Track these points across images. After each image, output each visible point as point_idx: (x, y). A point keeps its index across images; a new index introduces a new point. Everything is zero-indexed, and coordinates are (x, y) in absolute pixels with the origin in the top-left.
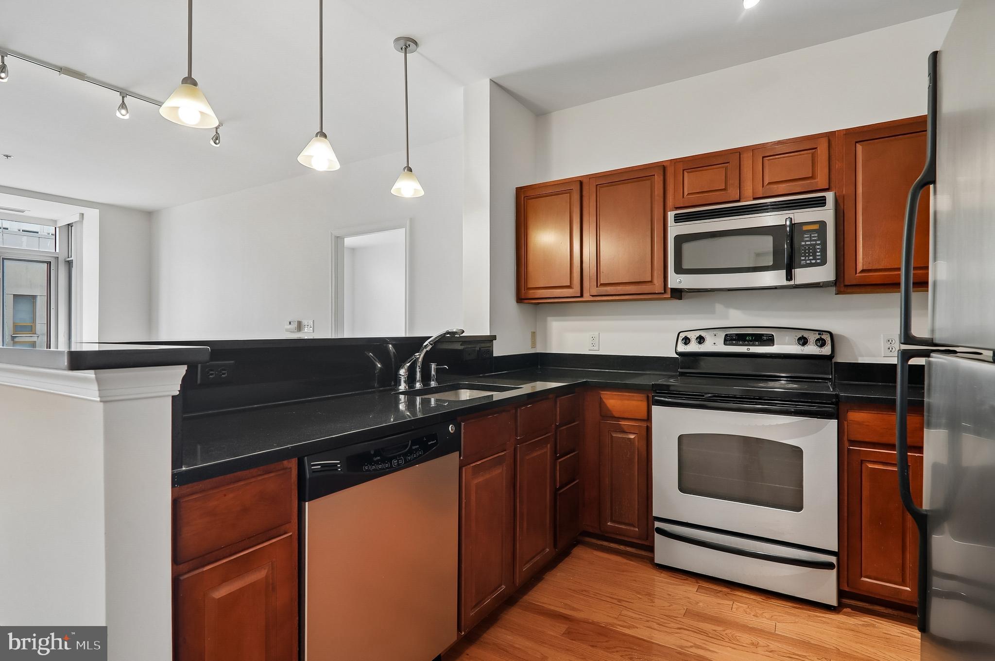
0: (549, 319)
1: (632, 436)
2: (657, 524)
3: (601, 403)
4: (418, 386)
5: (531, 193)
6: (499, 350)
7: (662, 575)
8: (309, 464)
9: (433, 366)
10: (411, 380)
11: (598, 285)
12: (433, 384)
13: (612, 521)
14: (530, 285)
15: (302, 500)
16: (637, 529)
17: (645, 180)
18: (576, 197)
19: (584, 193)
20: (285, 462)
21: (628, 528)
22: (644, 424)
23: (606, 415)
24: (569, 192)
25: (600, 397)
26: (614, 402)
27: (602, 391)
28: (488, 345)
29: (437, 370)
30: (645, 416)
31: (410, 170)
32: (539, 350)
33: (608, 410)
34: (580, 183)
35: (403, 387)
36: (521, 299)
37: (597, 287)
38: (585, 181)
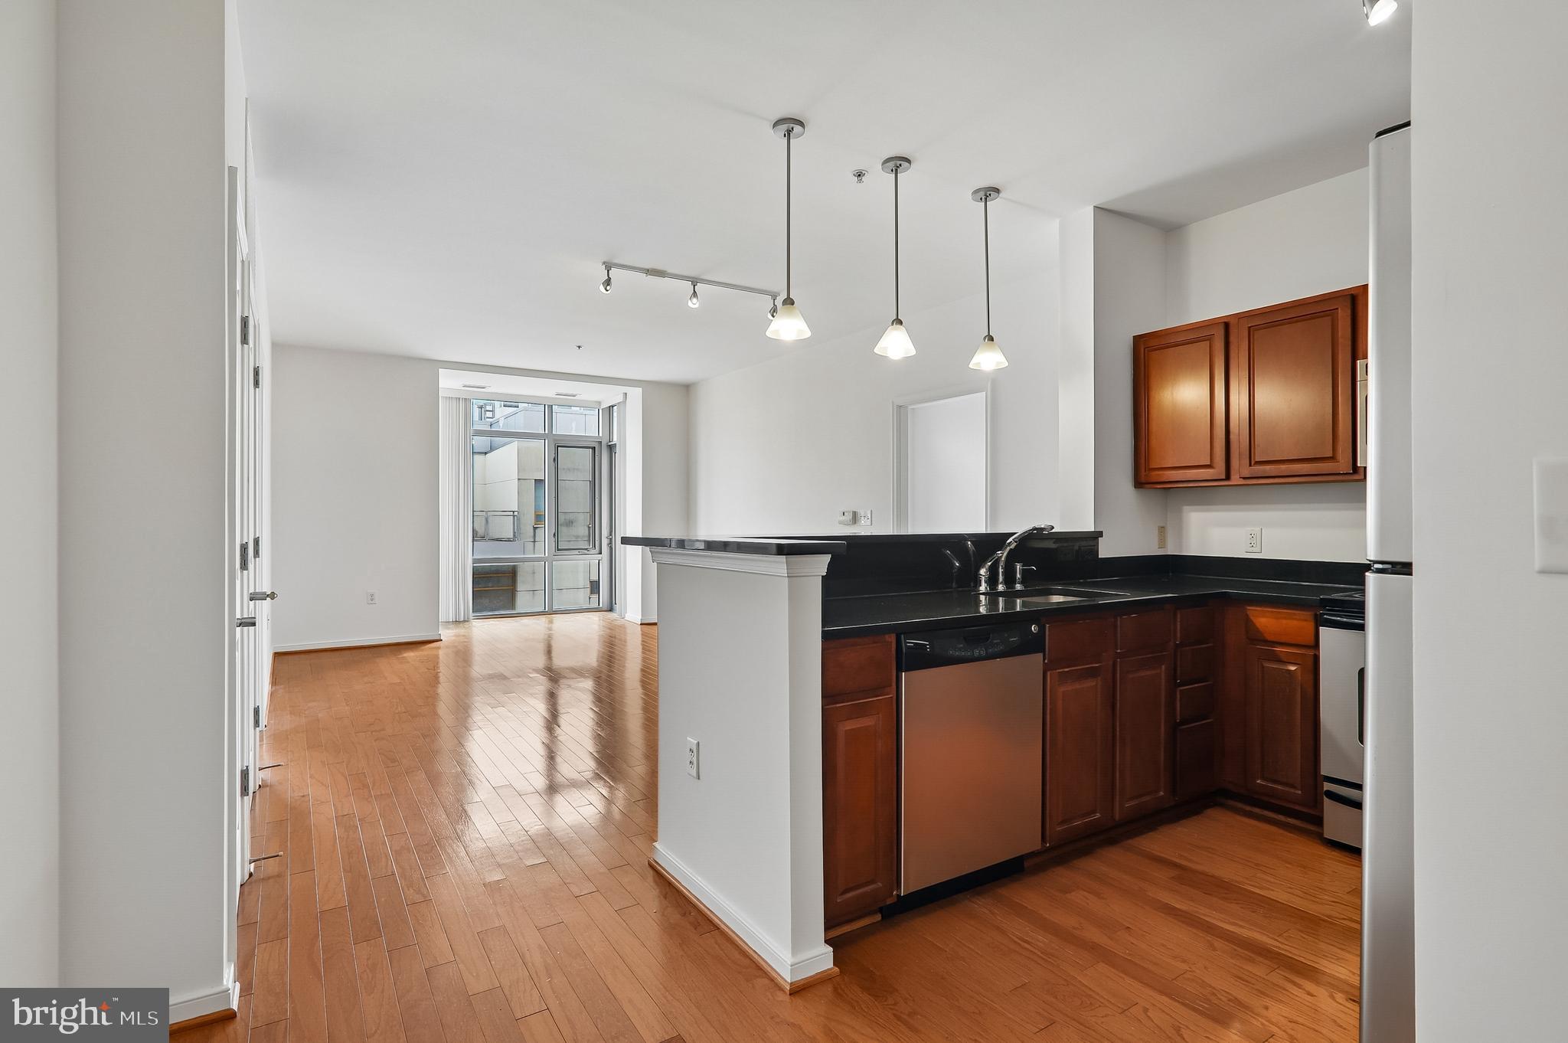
0: (1186, 508)
1: (1293, 668)
2: (1327, 786)
3: (1248, 620)
4: (1001, 588)
5: (1153, 343)
6: (1107, 550)
7: (1333, 853)
8: (905, 641)
9: (1019, 567)
10: (992, 581)
11: (1252, 463)
12: (1018, 587)
13: (1263, 778)
14: (1153, 465)
15: (899, 670)
16: (1300, 792)
17: (1322, 317)
18: (1219, 345)
19: (1232, 339)
20: (887, 636)
21: (1287, 789)
22: (1311, 653)
23: (1255, 637)
24: (1209, 339)
25: (1247, 615)
26: (1266, 620)
27: (1249, 606)
28: (1091, 543)
29: (1023, 572)
30: (1312, 642)
31: (991, 339)
32: (1171, 550)
33: (1258, 630)
34: (1226, 325)
35: (983, 588)
36: (1141, 481)
37: (1250, 465)
38: (1232, 322)
